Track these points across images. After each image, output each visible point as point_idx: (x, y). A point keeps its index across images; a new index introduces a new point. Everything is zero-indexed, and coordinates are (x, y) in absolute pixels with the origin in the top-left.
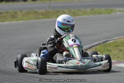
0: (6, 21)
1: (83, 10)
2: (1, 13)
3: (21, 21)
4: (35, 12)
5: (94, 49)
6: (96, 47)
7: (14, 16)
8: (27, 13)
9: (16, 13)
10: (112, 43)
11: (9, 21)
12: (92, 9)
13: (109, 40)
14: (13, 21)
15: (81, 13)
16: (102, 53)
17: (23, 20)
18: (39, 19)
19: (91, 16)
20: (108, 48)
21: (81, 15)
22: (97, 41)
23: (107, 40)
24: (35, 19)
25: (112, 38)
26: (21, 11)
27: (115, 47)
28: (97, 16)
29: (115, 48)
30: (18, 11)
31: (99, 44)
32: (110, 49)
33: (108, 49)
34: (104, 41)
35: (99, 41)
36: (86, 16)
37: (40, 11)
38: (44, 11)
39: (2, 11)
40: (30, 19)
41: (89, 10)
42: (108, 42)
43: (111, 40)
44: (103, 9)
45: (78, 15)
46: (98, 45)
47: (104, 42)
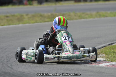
0: (13, 25)
1: (88, 13)
2: (7, 17)
3: (27, 24)
4: (41, 16)
5: (100, 52)
6: (101, 49)
7: (20, 19)
8: (33, 16)
9: (22, 16)
11: (15, 24)
12: (98, 12)
13: (114, 42)
14: (19, 24)
15: (87, 16)
16: (108, 55)
17: (29, 23)
18: (45, 22)
19: (96, 19)
21: (86, 18)
22: (103, 44)
23: (112, 42)
24: (41, 22)
26: (27, 15)
28: (103, 18)
30: (24, 15)
31: (104, 46)
33: (113, 51)
34: (110, 43)
35: (105, 43)
36: (91, 19)
37: (46, 14)
38: (50, 14)
39: (8, 15)
40: (36, 22)
41: (94, 13)
42: (114, 44)
44: (109, 12)
45: (84, 18)
46: (104, 48)
47: (109, 45)
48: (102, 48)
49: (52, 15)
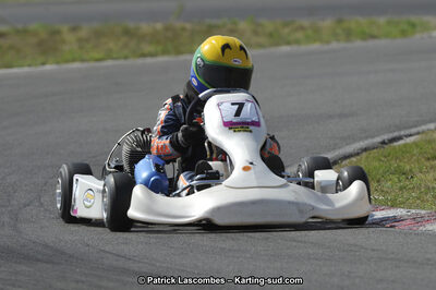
0: (20, 66)
1: (305, 22)
3: (76, 65)
4: (127, 32)
6: (353, 159)
7: (47, 46)
8: (98, 35)
9: (55, 33)
10: (416, 144)
11: (29, 66)
12: (340, 21)
13: (402, 133)
14: (43, 64)
15: (300, 35)
16: (378, 181)
17: (82, 60)
18: (144, 56)
19: (335, 45)
20: (402, 164)
21: (297, 42)
22: (360, 139)
23: (396, 134)
24: (126, 58)
25: (416, 126)
26: (74, 29)
27: (429, 159)
28: (358, 44)
29: (428, 164)
30: (64, 29)
31: (366, 150)
32: (408, 167)
33: (398, 166)
34: (386, 137)
35: (367, 138)
36: (316, 46)
37: (145, 28)
39: (3, 29)
43: (411, 135)
44: (382, 20)
45: (288, 43)
46: (364, 154)
47: (383, 143)
48: (358, 154)
49: (167, 29)
